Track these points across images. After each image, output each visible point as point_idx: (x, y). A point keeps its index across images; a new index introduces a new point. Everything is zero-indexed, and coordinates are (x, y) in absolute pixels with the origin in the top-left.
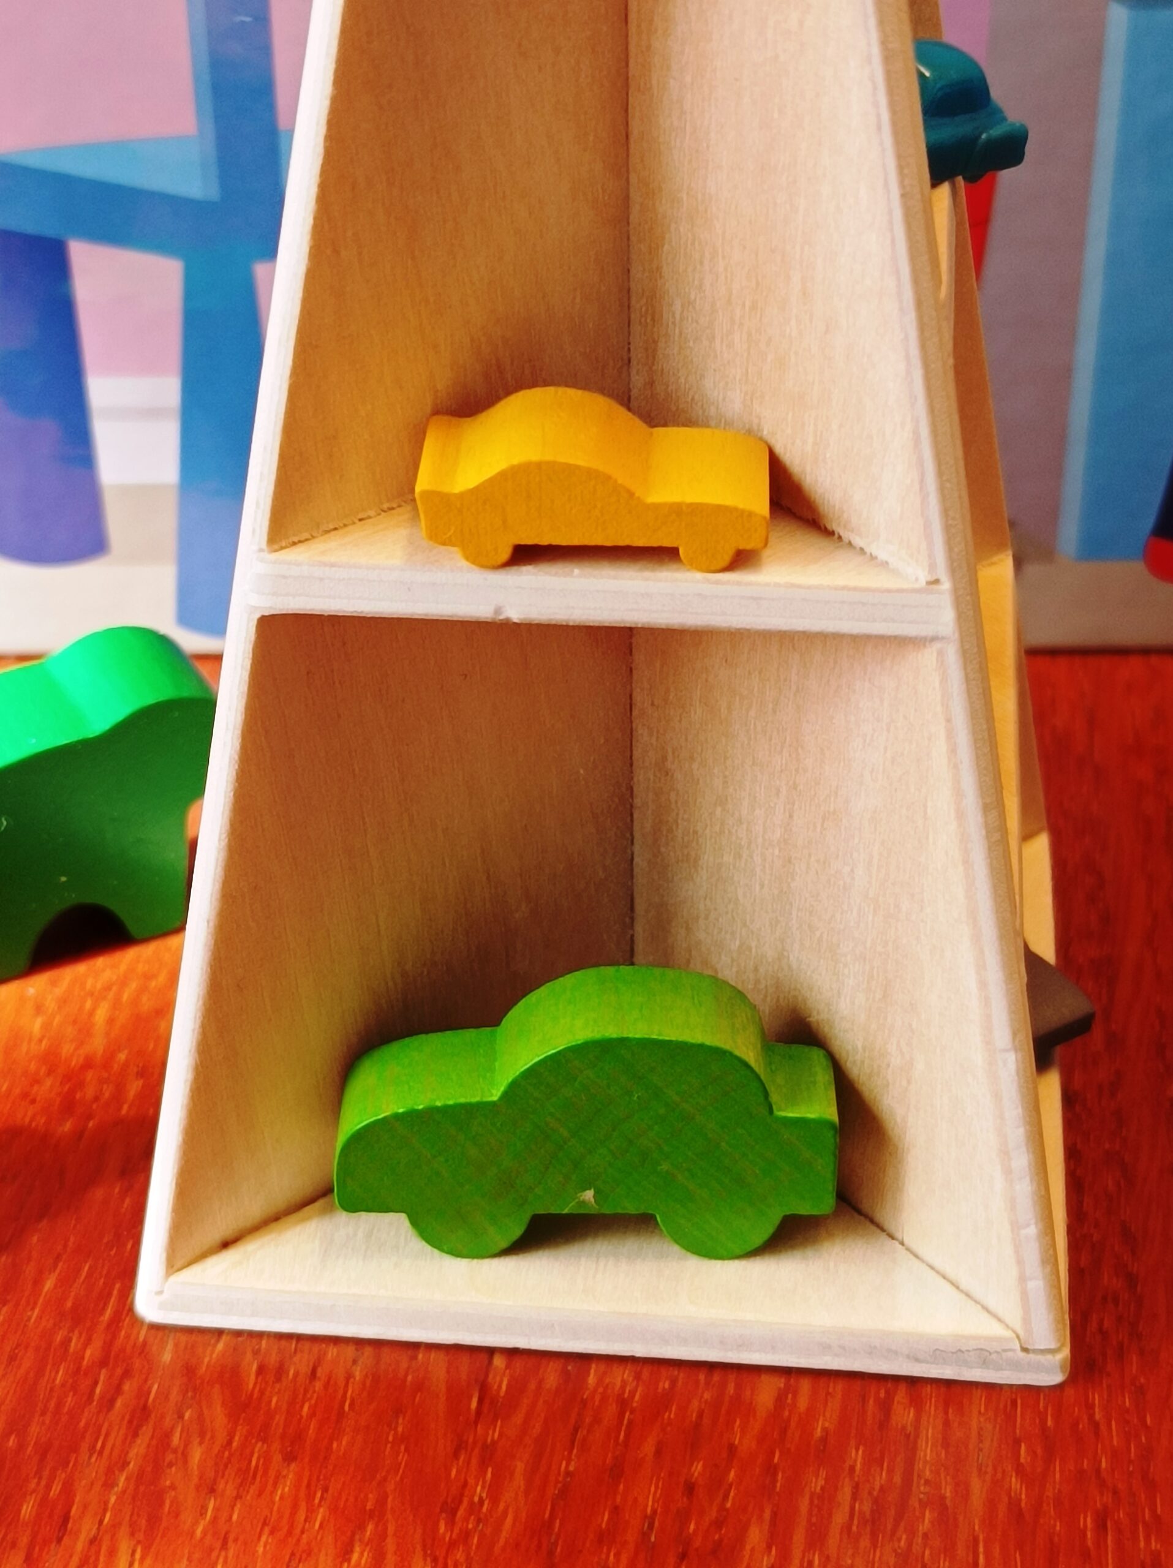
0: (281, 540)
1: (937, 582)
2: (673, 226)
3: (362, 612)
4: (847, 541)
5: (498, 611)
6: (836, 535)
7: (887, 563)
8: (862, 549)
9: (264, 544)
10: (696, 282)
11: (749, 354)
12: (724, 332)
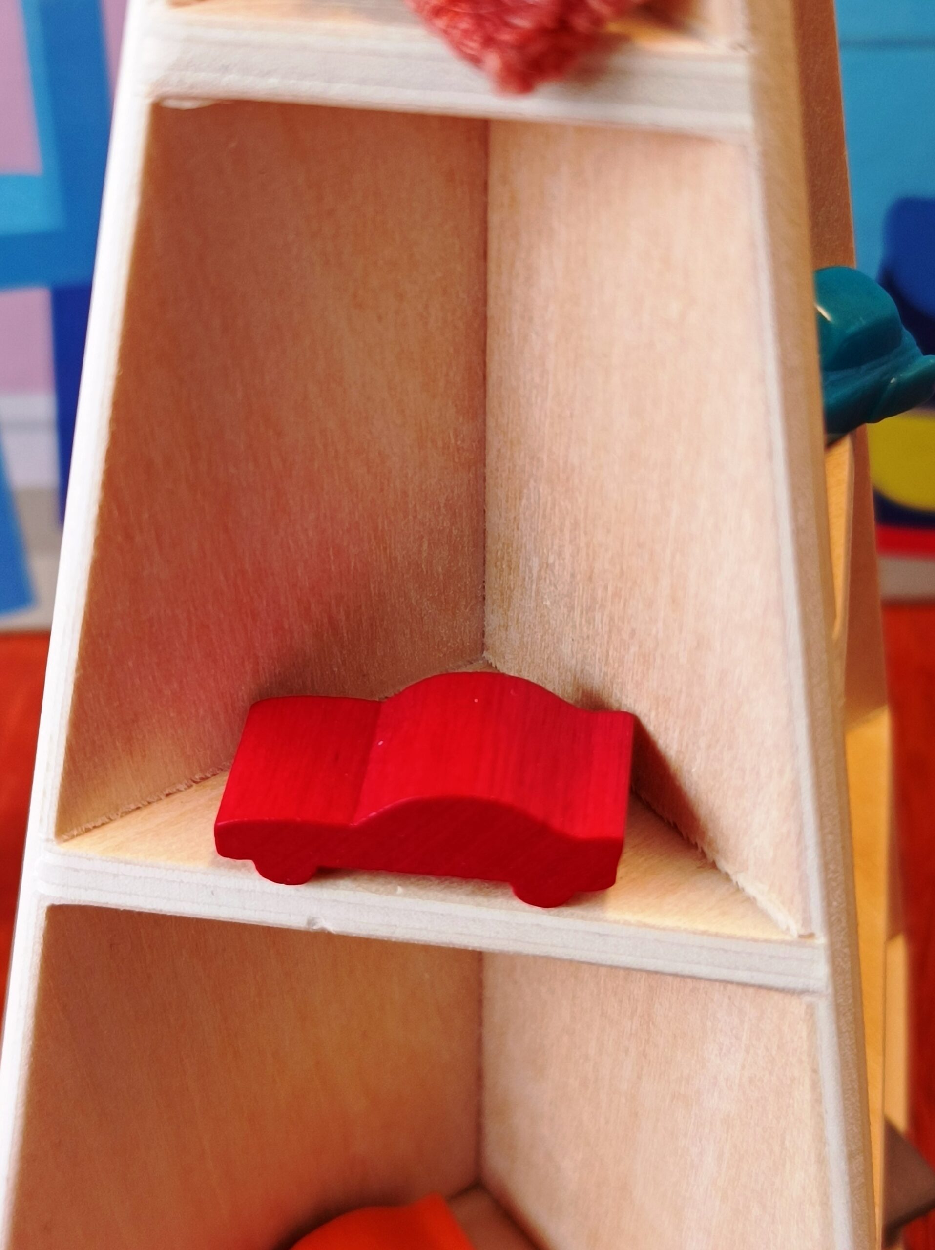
0: (72, 829)
1: (811, 936)
2: (532, 484)
3: (161, 911)
4: (712, 861)
5: (311, 922)
6: (700, 850)
7: (754, 900)
8: (727, 876)
9: (52, 836)
11: (610, 637)
12: (584, 606)
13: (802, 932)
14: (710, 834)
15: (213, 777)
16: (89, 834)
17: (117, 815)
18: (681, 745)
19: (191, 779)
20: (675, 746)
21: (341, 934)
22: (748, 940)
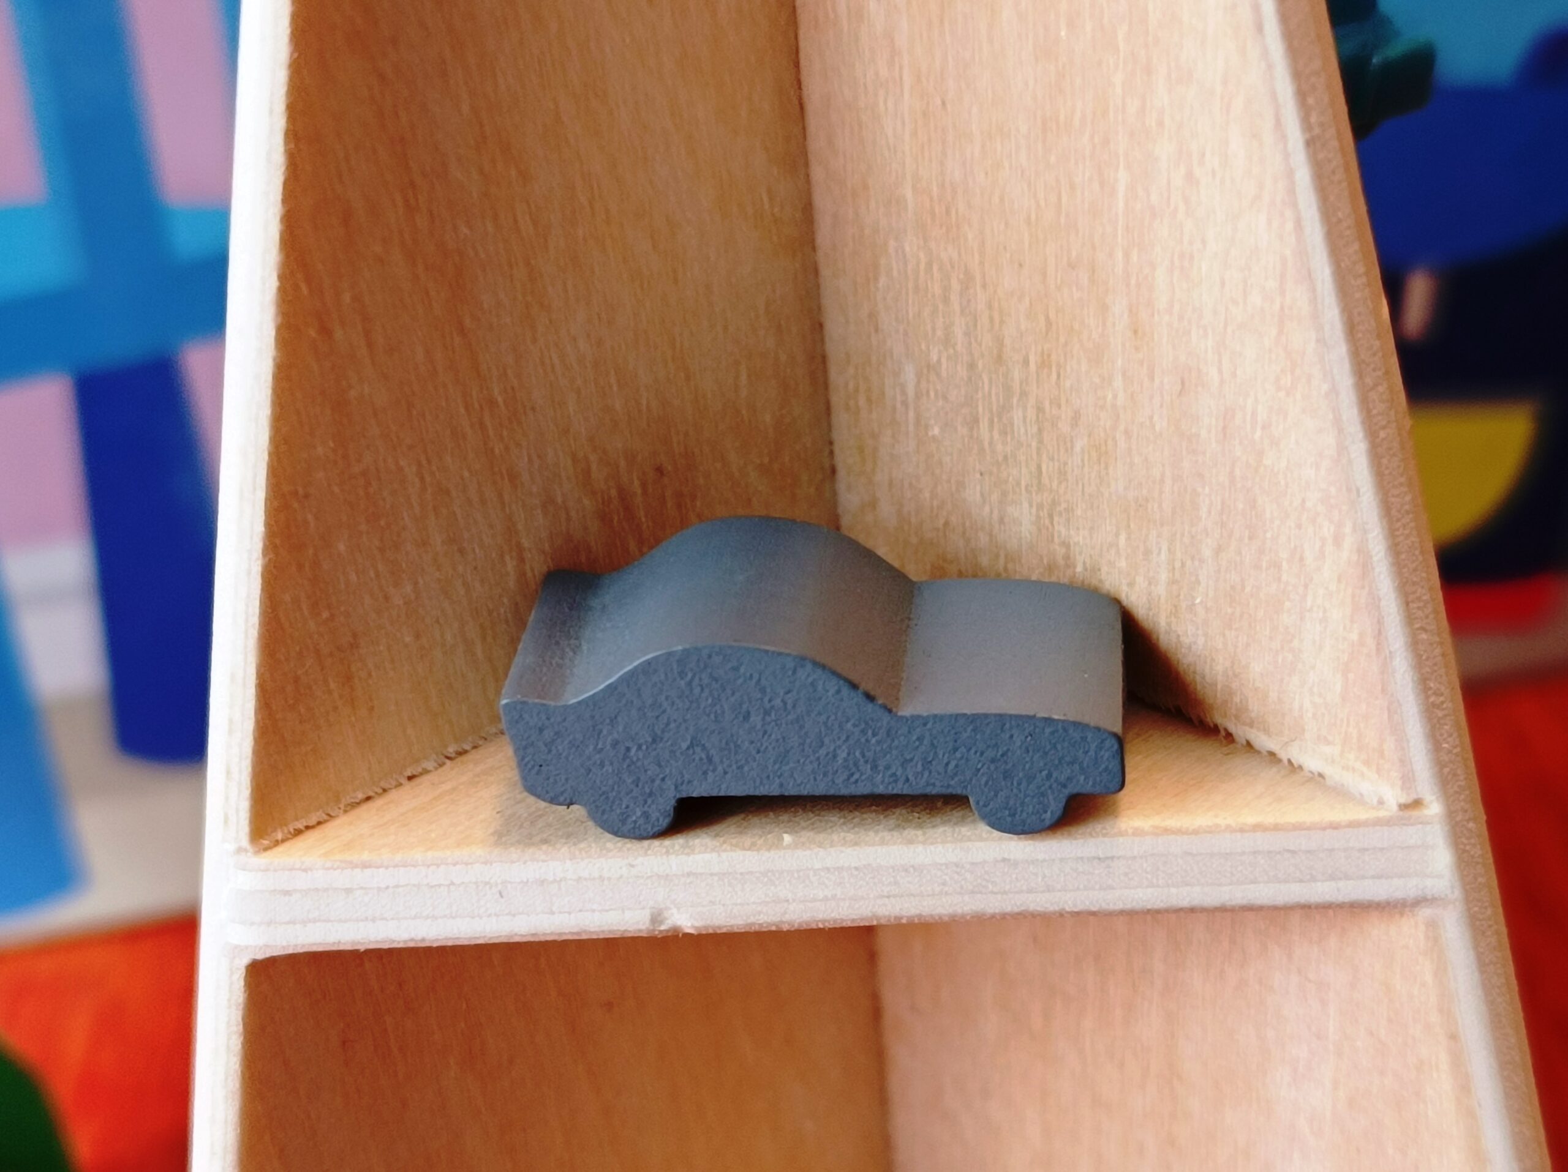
0: (275, 830)
1: (1417, 803)
2: (892, 243)
3: (423, 940)
4: (1244, 743)
5: (656, 918)
6: (1223, 733)
7: (1320, 775)
8: (1272, 754)
9: (245, 842)
10: (939, 333)
11: (1041, 442)
12: (994, 409)
13: (1403, 800)
14: (1237, 699)
15: (474, 750)
16: (301, 838)
17: (340, 808)
18: (1174, 568)
19: (443, 754)
20: (1164, 576)
21: (704, 932)
22: (1324, 829)
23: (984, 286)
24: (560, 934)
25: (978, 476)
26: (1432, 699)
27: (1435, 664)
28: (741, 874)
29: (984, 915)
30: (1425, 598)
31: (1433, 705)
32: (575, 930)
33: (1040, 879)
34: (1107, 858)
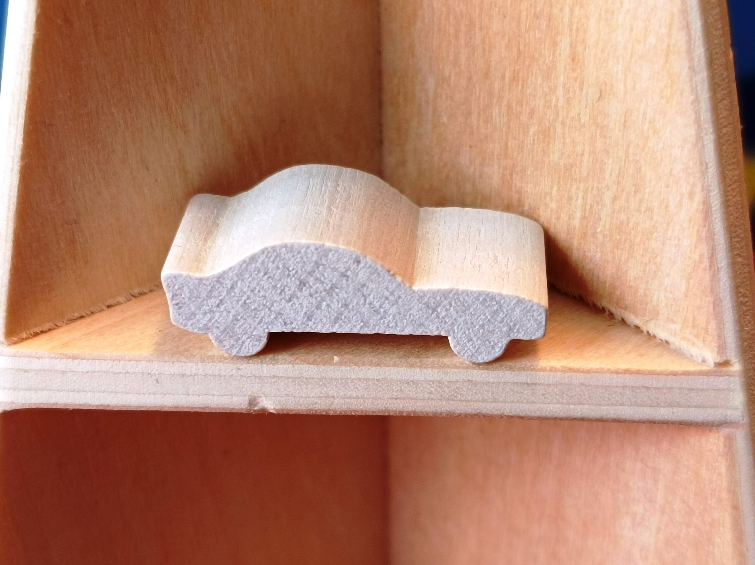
0: (21, 332)
1: (726, 363)
3: (108, 406)
4: (620, 319)
5: (252, 402)
6: (607, 313)
7: (667, 342)
8: (637, 327)
9: (2, 338)
10: (451, 58)
13: (717, 361)
14: (618, 293)
17: (63, 322)
18: (585, 209)
19: (131, 294)
20: (578, 214)
21: (281, 413)
22: (668, 375)
23: (481, 29)
24: (193, 408)
25: (468, 148)
26: (741, 299)
27: (744, 278)
28: (306, 379)
29: (454, 413)
30: (742, 236)
31: (742, 303)
32: (202, 406)
33: (490, 394)
34: (532, 384)
